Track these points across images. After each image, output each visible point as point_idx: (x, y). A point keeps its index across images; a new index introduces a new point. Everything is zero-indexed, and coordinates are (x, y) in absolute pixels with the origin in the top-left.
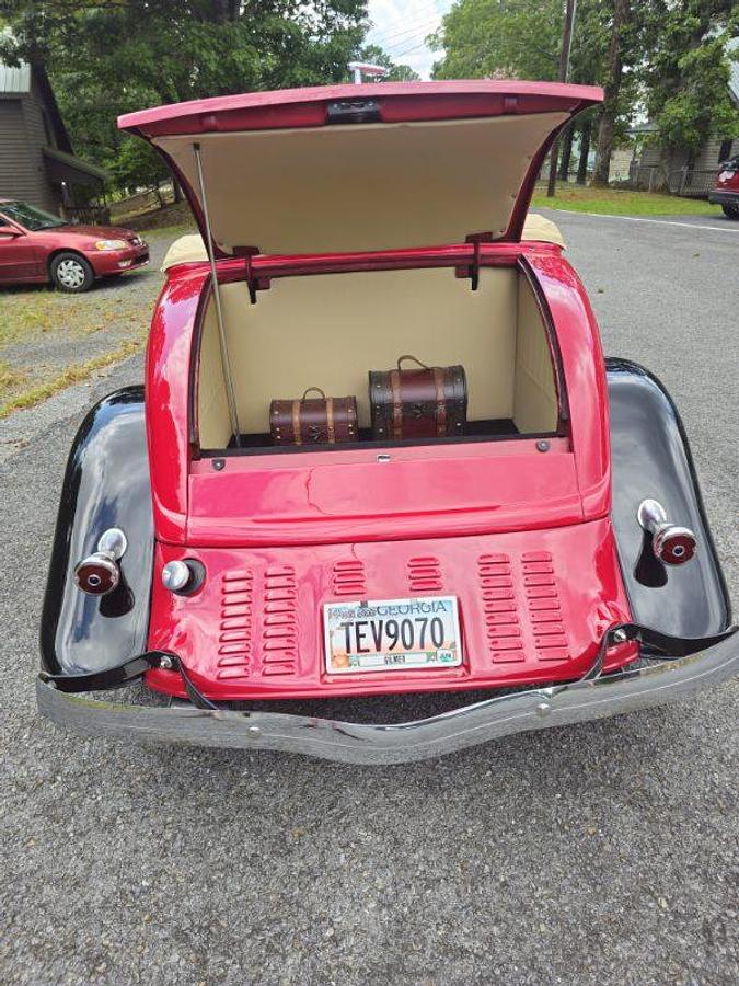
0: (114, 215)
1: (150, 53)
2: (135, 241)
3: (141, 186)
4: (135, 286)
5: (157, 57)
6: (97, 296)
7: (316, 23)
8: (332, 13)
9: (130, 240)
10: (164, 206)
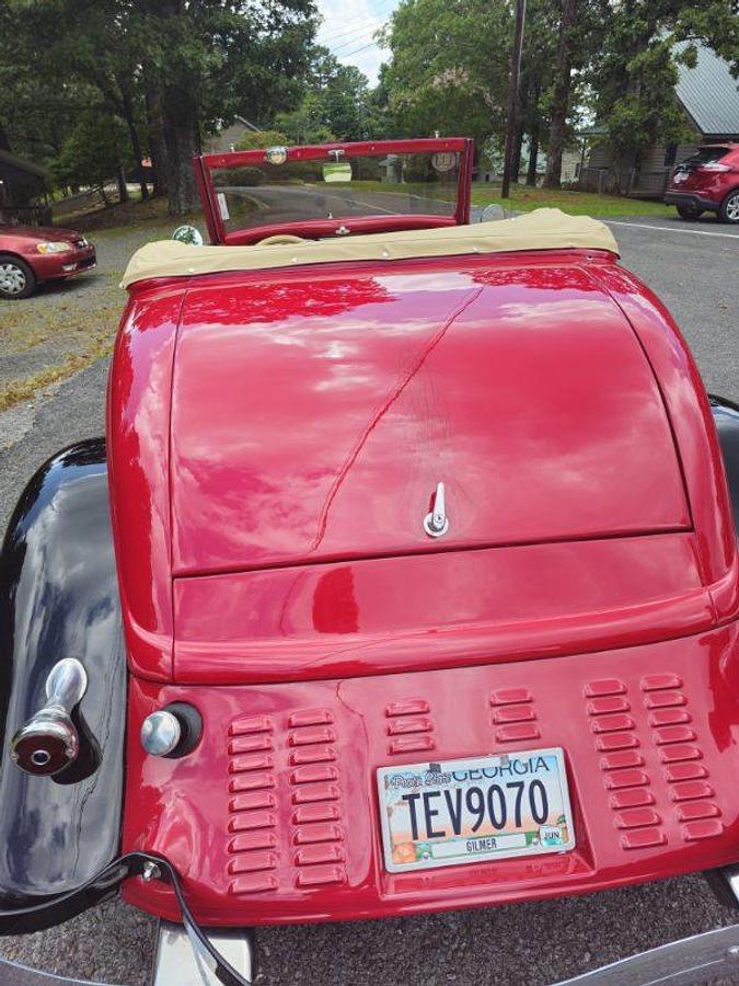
0: (56, 216)
1: (92, 47)
2: (80, 243)
3: (84, 185)
4: (80, 292)
5: (99, 52)
6: (39, 303)
7: (266, 18)
8: (280, 8)
9: (75, 242)
10: (109, 205)
